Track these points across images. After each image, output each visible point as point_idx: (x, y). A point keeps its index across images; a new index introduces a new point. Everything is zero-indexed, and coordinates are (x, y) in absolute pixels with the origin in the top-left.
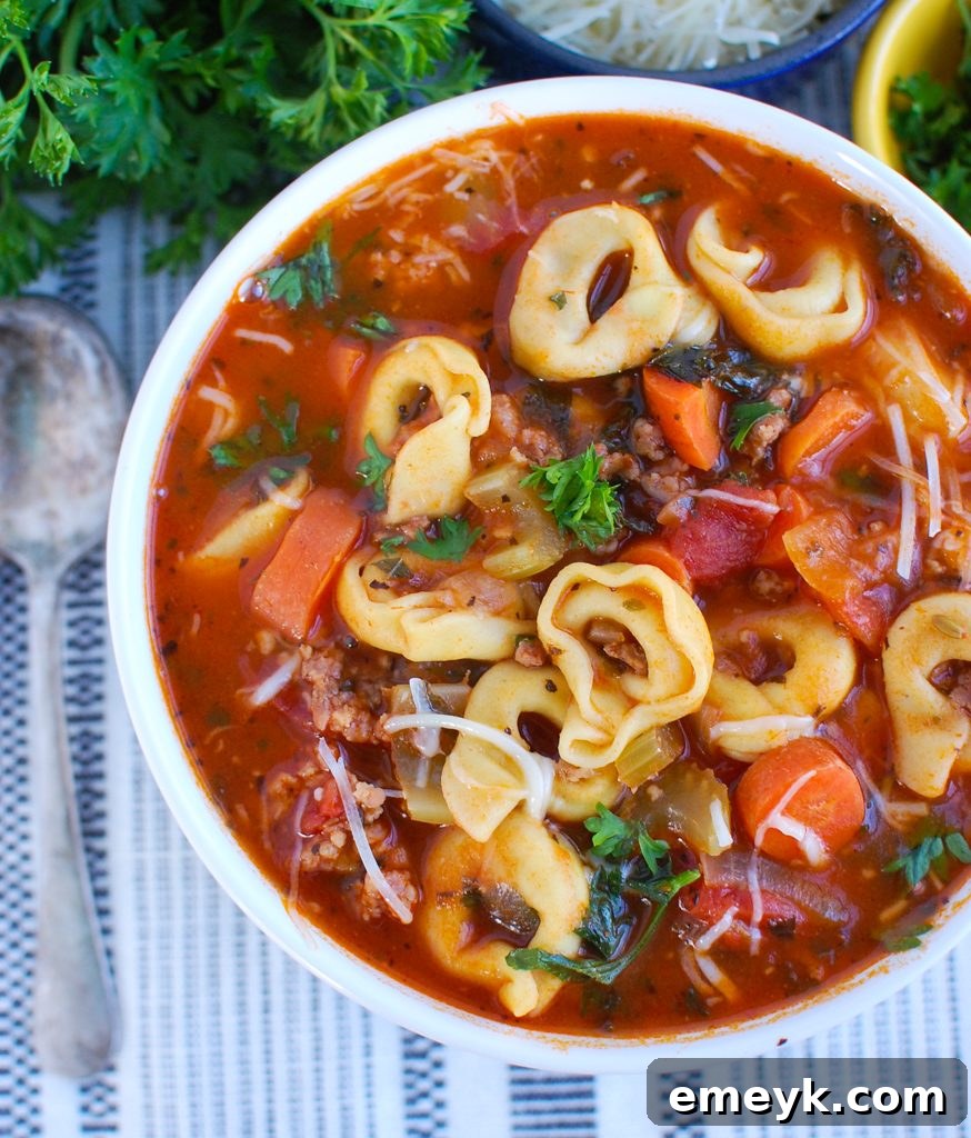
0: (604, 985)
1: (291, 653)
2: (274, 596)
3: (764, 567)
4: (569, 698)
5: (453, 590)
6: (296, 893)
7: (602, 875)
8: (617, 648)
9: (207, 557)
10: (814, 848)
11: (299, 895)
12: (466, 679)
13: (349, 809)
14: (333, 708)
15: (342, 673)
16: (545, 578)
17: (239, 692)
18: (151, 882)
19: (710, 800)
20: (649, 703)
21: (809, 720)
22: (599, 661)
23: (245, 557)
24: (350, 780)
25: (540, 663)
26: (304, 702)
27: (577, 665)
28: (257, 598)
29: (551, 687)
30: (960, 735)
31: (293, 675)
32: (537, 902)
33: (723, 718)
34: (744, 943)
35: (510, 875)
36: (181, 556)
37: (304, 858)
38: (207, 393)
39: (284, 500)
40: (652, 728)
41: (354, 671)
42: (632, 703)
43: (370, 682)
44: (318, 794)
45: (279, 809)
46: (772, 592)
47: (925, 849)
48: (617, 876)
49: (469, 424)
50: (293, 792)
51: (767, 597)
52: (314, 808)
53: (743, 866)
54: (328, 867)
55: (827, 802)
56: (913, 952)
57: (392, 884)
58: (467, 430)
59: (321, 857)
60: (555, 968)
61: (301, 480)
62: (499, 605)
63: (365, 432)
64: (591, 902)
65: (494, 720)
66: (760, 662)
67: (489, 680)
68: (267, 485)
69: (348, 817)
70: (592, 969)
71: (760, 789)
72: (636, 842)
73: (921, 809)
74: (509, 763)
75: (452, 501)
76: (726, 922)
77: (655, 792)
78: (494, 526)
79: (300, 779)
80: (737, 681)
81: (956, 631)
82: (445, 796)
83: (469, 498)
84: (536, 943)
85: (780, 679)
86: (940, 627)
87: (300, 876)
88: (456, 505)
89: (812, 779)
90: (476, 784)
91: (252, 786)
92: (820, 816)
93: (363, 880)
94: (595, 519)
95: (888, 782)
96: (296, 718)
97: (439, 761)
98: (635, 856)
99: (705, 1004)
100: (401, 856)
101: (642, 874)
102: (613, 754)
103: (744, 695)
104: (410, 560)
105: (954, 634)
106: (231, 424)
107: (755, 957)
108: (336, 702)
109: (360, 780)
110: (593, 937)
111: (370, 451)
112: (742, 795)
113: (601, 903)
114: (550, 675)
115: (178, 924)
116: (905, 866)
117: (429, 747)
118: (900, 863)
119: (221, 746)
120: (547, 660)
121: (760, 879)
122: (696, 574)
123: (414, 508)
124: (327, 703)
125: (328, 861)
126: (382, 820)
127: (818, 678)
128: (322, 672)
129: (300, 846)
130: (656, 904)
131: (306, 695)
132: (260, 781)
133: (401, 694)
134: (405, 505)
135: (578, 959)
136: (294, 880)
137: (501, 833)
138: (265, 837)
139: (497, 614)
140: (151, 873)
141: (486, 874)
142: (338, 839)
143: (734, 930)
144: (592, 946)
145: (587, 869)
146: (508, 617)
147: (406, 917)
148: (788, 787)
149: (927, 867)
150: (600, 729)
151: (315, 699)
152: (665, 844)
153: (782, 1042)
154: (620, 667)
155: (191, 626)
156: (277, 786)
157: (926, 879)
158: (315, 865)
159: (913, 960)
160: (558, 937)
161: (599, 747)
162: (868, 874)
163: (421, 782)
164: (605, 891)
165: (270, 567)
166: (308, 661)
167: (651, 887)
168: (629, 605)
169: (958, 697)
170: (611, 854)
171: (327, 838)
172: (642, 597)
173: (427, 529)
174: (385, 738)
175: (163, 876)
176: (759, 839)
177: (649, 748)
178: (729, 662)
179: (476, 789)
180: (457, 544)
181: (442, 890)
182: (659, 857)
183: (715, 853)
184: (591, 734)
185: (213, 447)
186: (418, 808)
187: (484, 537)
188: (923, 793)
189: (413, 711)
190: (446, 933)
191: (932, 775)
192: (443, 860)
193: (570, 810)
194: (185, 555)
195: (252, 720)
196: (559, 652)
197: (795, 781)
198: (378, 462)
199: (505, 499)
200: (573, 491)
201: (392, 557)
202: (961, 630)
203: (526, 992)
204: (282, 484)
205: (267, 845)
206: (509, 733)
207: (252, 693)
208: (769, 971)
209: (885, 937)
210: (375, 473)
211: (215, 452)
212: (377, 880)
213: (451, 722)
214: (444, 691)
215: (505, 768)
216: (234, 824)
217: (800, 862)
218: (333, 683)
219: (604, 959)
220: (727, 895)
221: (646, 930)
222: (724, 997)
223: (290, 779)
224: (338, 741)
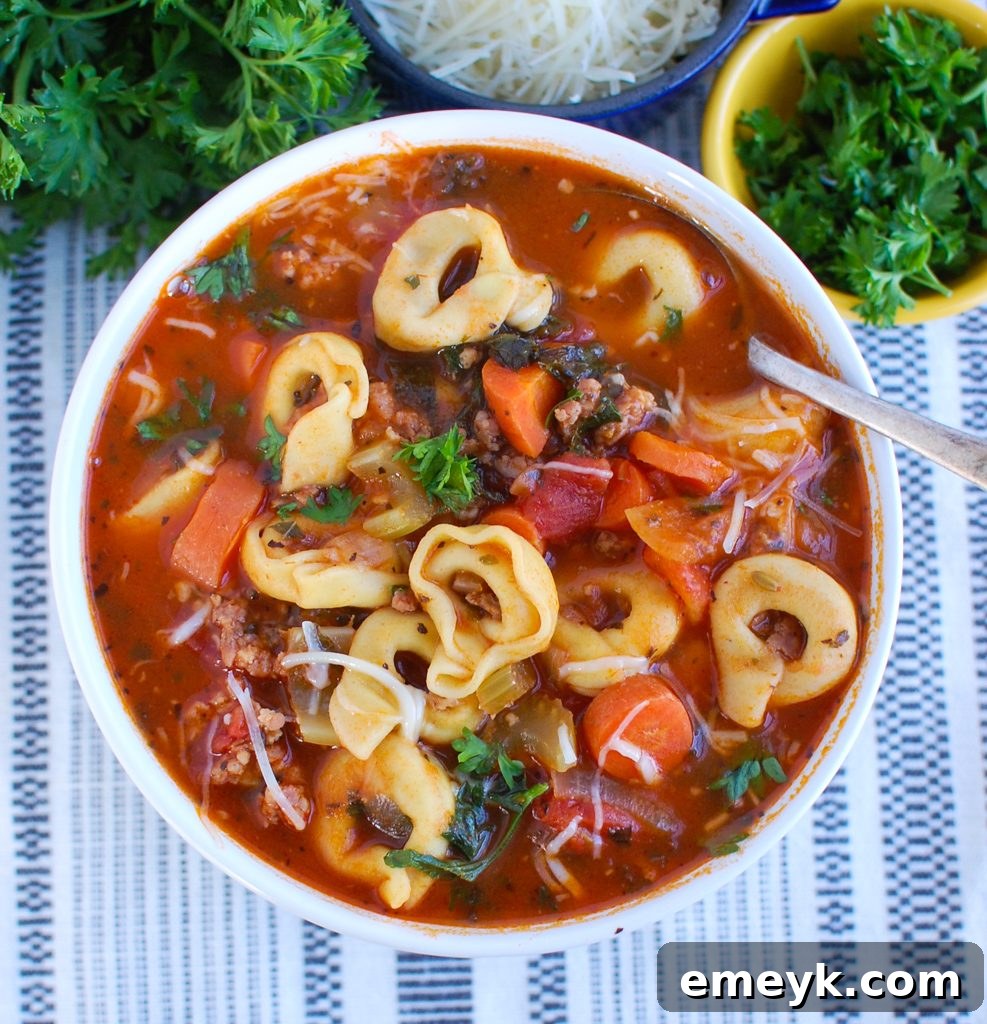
0: (468, 882)
1: (204, 601)
2: (191, 554)
3: (604, 529)
4: (437, 640)
5: (338, 548)
6: (208, 802)
7: (466, 790)
8: (478, 596)
9: (134, 517)
10: (649, 768)
11: (210, 804)
12: (351, 623)
13: (253, 731)
14: (239, 647)
15: (246, 618)
16: (416, 537)
17: (160, 632)
18: (86, 809)
19: (559, 725)
20: (502, 643)
21: (643, 660)
22: (463, 609)
23: (166, 515)
24: (254, 707)
25: (413, 609)
26: (214, 643)
27: (443, 611)
28: (176, 556)
29: (422, 629)
30: (775, 675)
31: (205, 619)
32: (410, 809)
33: (570, 659)
34: (588, 847)
35: (387, 787)
36: (112, 515)
37: (214, 773)
38: (135, 377)
39: (199, 466)
40: (507, 665)
41: (257, 617)
42: (491, 643)
43: (270, 626)
44: (227, 719)
45: (193, 733)
46: (611, 550)
47: (744, 770)
48: (480, 791)
49: (349, 407)
50: (206, 717)
51: (608, 555)
52: (223, 730)
53: (588, 783)
54: (235, 782)
55: (660, 729)
56: (732, 856)
57: (288, 796)
58: (348, 413)
59: (229, 773)
60: (426, 866)
61: (214, 450)
62: (378, 560)
63: (265, 414)
64: (457, 811)
65: (373, 658)
66: (602, 611)
67: (370, 624)
68: (184, 454)
69: (252, 739)
70: (457, 868)
71: (602, 716)
72: (496, 761)
73: (741, 737)
74: (386, 694)
75: (337, 474)
76: (572, 829)
77: (512, 719)
78: (373, 495)
79: (212, 707)
80: (582, 628)
81: (772, 585)
82: (332, 721)
83: (352, 470)
84: (411, 844)
85: (618, 626)
86: (758, 581)
87: (210, 789)
88: (340, 476)
89: (646, 708)
90: (358, 710)
91: (170, 713)
92: (653, 741)
93: (263, 793)
94: (457, 488)
95: (713, 714)
96: (207, 656)
97: (328, 691)
98: (494, 772)
99: (555, 900)
100: (295, 773)
101: (500, 789)
102: (473, 686)
103: (588, 641)
104: (302, 523)
105: (772, 588)
106: (156, 404)
107: (597, 860)
108: (241, 642)
109: (263, 707)
110: (458, 841)
111: (269, 429)
112: (587, 722)
113: (465, 813)
114: (421, 620)
115: (109, 844)
116: (727, 785)
117: (319, 680)
118: (722, 782)
119: (143, 677)
120: (419, 607)
121: (602, 794)
122: (545, 534)
123: (304, 479)
124: (233, 644)
125: (230, 775)
126: (280, 742)
127: (650, 623)
128: (229, 617)
129: (211, 764)
130: (512, 813)
131: (215, 637)
132: (178, 709)
133: (296, 635)
134: (297, 476)
135: (446, 860)
136: (206, 792)
137: (379, 752)
138: (182, 755)
139: (376, 568)
140: (86, 801)
141: (367, 787)
142: (244, 757)
143: (579, 836)
144: (458, 849)
145: (454, 784)
146: (386, 571)
147: (300, 825)
148: (625, 714)
149: (746, 785)
150: (462, 665)
151: (223, 640)
152: (520, 764)
153: (619, 930)
154: (479, 613)
155: (122, 572)
156: (192, 712)
157: (745, 796)
158: (223, 779)
159: (732, 862)
160: (429, 841)
161: (462, 681)
162: (695, 791)
163: (313, 709)
164: (468, 802)
165: (187, 529)
166: (218, 608)
167: (508, 799)
168: (485, 560)
169: (773, 642)
170: (474, 771)
171: (234, 756)
172: (496, 554)
173: (317, 495)
174: (282, 673)
175: (97, 803)
176: (602, 760)
177: (505, 681)
178: (575, 612)
179: (359, 714)
180: (342, 508)
181: (331, 802)
182: (515, 775)
183: (562, 769)
184: (454, 670)
185: (139, 423)
186: (309, 732)
187: (364, 503)
188: (743, 724)
189: (305, 650)
190: (335, 838)
191: (751, 708)
192: (331, 776)
193: (441, 734)
194: (115, 514)
195: (169, 657)
196: (427, 599)
197: (631, 709)
198: (275, 439)
199: (382, 470)
200: (437, 465)
201: (287, 520)
202: (777, 585)
203: (401, 887)
204: (196, 454)
205: (184, 762)
206: (386, 667)
207: (170, 634)
208: (609, 872)
209: (710, 844)
210: (272, 449)
211: (141, 428)
212: (275, 793)
213: (337, 659)
214: (332, 633)
215: (383, 698)
216: (155, 744)
217: (637, 781)
218: (239, 626)
219: (468, 860)
220: (573, 806)
221: (504, 836)
222: (571, 895)
223: (203, 706)
224: (244, 675)
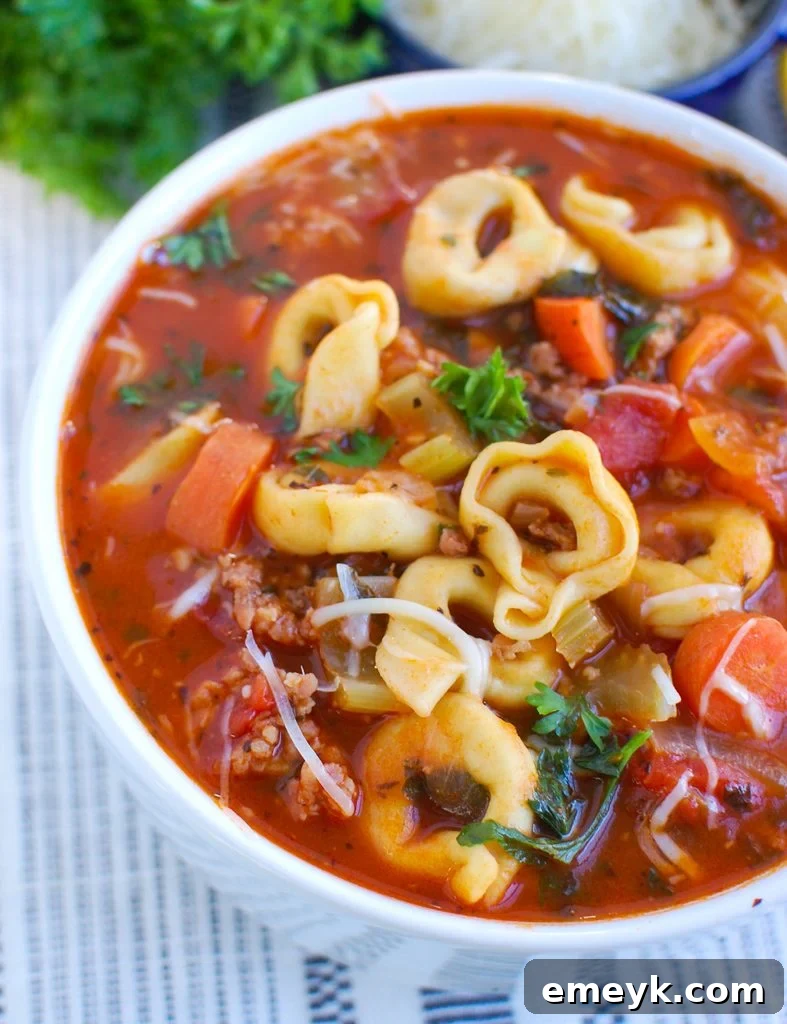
0: (563, 863)
1: (208, 567)
3: (670, 463)
4: (495, 580)
5: (374, 480)
6: (227, 796)
7: (546, 758)
8: (542, 524)
9: (119, 485)
10: (759, 717)
11: (230, 799)
12: (392, 571)
13: (280, 701)
14: (257, 606)
15: (263, 579)
16: (462, 474)
17: (159, 606)
19: (651, 668)
21: (735, 590)
23: (157, 483)
24: (279, 673)
25: (467, 550)
26: (225, 611)
27: (506, 549)
28: (171, 517)
29: (478, 572)
31: (213, 586)
32: (485, 774)
33: (651, 594)
34: (703, 811)
35: (456, 749)
36: (92, 486)
37: (233, 758)
38: (114, 343)
39: (196, 424)
40: (585, 599)
41: (274, 580)
42: (560, 577)
43: (291, 588)
44: (246, 691)
45: (204, 717)
46: (681, 487)
48: (563, 756)
49: (378, 331)
50: (217, 698)
51: (678, 493)
52: (243, 705)
53: (690, 738)
54: (261, 768)
55: (767, 665)
57: (330, 773)
58: (376, 341)
59: (253, 754)
60: (511, 843)
61: (212, 408)
62: (420, 497)
63: (270, 368)
64: (541, 780)
65: (424, 601)
66: (679, 551)
67: (413, 573)
68: (175, 416)
69: (280, 710)
70: (548, 846)
71: (701, 648)
72: (580, 719)
74: (443, 642)
75: (364, 414)
76: (682, 788)
77: (592, 673)
78: (406, 433)
79: (226, 683)
82: (382, 674)
83: (381, 407)
84: (490, 815)
85: (703, 552)
87: (230, 778)
88: (368, 417)
89: (752, 631)
91: (174, 696)
92: (761, 681)
93: (297, 775)
96: (217, 625)
97: (369, 655)
99: (669, 884)
100: (335, 750)
101: (589, 753)
102: (548, 625)
103: (673, 572)
104: (326, 467)
106: (138, 369)
107: (713, 831)
108: (259, 601)
109: (287, 672)
110: (545, 814)
111: (280, 382)
113: (549, 782)
114: (476, 561)
119: (140, 659)
120: (473, 547)
121: (709, 749)
123: (326, 419)
124: (250, 603)
125: (258, 760)
126: (312, 716)
127: (741, 545)
128: (244, 576)
129: (228, 749)
130: (607, 778)
131: (227, 605)
132: (182, 692)
133: (328, 584)
135: (535, 837)
136: (225, 783)
137: (441, 708)
138: (191, 745)
139: (420, 504)
141: (429, 754)
142: (271, 733)
143: (691, 798)
144: (546, 825)
145: (532, 752)
146: (429, 509)
147: (348, 808)
148: (730, 638)
150: (533, 599)
151: (237, 601)
152: (607, 721)
153: (758, 902)
154: (547, 545)
155: (106, 548)
156: (203, 691)
158: (247, 764)
160: (512, 812)
161: (536, 618)
163: (354, 671)
164: (551, 771)
166: (229, 570)
168: (551, 473)
170: (554, 732)
171: (260, 736)
172: (562, 466)
173: (342, 441)
174: (313, 634)
176: (704, 705)
177: (584, 618)
178: (649, 550)
179: (414, 661)
180: (371, 452)
181: (381, 782)
182: (603, 735)
184: (523, 604)
185: (122, 387)
186: (354, 692)
187: (397, 444)
189: (340, 598)
190: (390, 825)
192: (380, 752)
193: (512, 693)
194: (98, 486)
195: (172, 633)
196: (485, 529)
197: (738, 629)
198: (287, 388)
199: (417, 403)
201: (308, 465)
204: (193, 412)
205: (195, 753)
206: (440, 611)
207: (170, 607)
208: (729, 845)
210: (285, 398)
212: (316, 769)
213: (379, 605)
214: (370, 581)
215: (441, 647)
216: (157, 733)
217: (745, 734)
218: (255, 585)
219: (559, 837)
220: (678, 763)
221: (598, 811)
222: (686, 874)
223: (214, 684)
224: (265, 642)
